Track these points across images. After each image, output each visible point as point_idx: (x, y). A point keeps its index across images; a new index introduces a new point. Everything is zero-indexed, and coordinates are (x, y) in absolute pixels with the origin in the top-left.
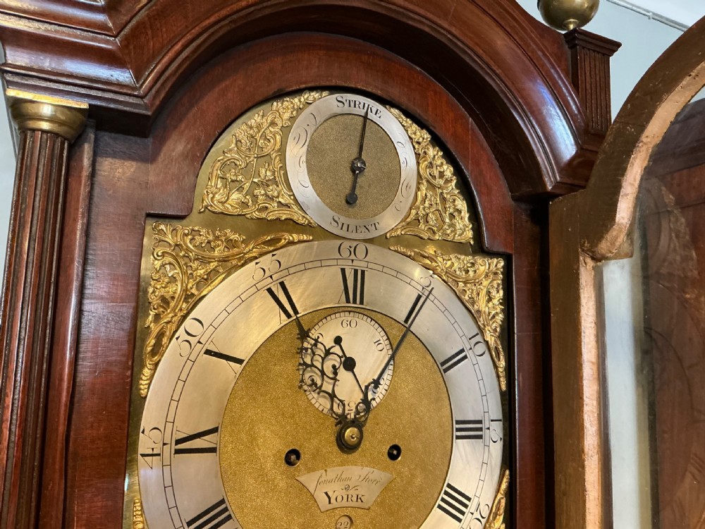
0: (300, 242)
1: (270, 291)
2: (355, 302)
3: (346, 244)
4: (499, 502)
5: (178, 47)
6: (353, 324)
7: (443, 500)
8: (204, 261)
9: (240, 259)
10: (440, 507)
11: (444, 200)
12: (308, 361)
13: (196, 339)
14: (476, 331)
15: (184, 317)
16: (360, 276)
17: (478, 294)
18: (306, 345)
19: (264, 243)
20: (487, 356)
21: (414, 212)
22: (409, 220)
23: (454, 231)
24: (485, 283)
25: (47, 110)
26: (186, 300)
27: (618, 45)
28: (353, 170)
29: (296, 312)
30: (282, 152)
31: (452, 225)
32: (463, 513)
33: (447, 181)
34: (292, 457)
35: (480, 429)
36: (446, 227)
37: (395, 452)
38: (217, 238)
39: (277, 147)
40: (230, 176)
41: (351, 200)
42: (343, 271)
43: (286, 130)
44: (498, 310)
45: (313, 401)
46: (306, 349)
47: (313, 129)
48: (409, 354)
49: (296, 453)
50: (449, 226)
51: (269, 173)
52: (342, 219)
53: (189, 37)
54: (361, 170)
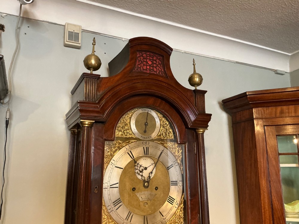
0: (134, 142)
1: (128, 153)
2: (146, 155)
3: (144, 142)
4: (182, 200)
6: (146, 159)
7: (168, 199)
8: (115, 147)
9: (121, 147)
10: (167, 201)
11: (167, 130)
12: (136, 168)
13: (113, 164)
14: (175, 160)
15: (111, 160)
16: (148, 149)
17: (176, 151)
18: (136, 164)
19: (127, 143)
20: (178, 166)
21: (160, 133)
22: (158, 135)
23: (170, 137)
24: (177, 148)
25: (87, 123)
26: (111, 156)
28: (145, 125)
29: (134, 157)
30: (130, 123)
31: (169, 135)
32: (173, 203)
33: (167, 125)
34: (134, 189)
35: (177, 183)
36: (167, 136)
37: (156, 189)
38: (117, 142)
39: (129, 121)
40: (119, 129)
41: (145, 132)
42: (144, 148)
43: (130, 118)
44: (181, 155)
45: (138, 177)
46: (136, 165)
47: (136, 117)
48: (160, 166)
49: (135, 188)
51: (127, 127)
52: (143, 136)
53: (112, 106)
54: (147, 125)
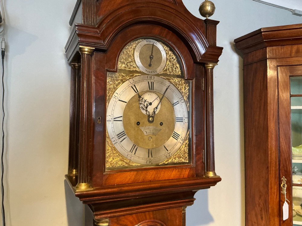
0: (138, 76)
1: (132, 87)
2: (151, 90)
3: (149, 76)
4: (187, 137)
5: (111, 34)
6: (151, 95)
7: (173, 135)
8: (117, 80)
9: (125, 80)
10: (172, 137)
11: (173, 65)
12: (141, 103)
13: (117, 97)
14: (181, 97)
15: (114, 92)
16: (153, 83)
17: (182, 88)
18: (140, 99)
19: (130, 76)
20: (184, 103)
21: (165, 68)
22: (164, 70)
23: (176, 72)
24: (184, 85)
25: (86, 50)
26: (114, 89)
27: (219, 22)
28: (150, 58)
29: (138, 92)
30: (133, 54)
31: (176, 71)
32: (178, 138)
33: (174, 60)
34: (138, 123)
35: (182, 120)
36: (174, 71)
37: (161, 124)
38: (120, 75)
39: (132, 53)
40: (122, 61)
41: (150, 65)
42: (148, 82)
43: (134, 49)
44: (187, 92)
45: (142, 112)
46: (140, 100)
47: (141, 48)
48: (165, 101)
50: (175, 71)
51: (131, 60)
52: (148, 70)
53: (113, 32)
54: (152, 58)
